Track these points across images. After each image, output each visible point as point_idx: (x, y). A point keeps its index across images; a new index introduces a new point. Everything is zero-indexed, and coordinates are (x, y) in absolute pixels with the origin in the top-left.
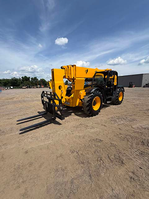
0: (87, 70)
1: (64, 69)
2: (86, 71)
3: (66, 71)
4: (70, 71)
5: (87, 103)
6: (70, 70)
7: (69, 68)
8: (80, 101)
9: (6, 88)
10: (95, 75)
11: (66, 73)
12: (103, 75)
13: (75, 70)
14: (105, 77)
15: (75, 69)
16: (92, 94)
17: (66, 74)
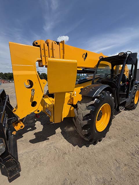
0: (87, 53)
1: (38, 46)
2: (84, 56)
3: (43, 51)
4: (51, 51)
5: (83, 120)
6: (52, 49)
7: (50, 45)
8: (73, 108)
9: (11, 81)
10: (98, 64)
11: (43, 54)
12: (109, 64)
13: (62, 51)
14: (113, 67)
15: (63, 49)
16: (96, 99)
17: (43, 58)
